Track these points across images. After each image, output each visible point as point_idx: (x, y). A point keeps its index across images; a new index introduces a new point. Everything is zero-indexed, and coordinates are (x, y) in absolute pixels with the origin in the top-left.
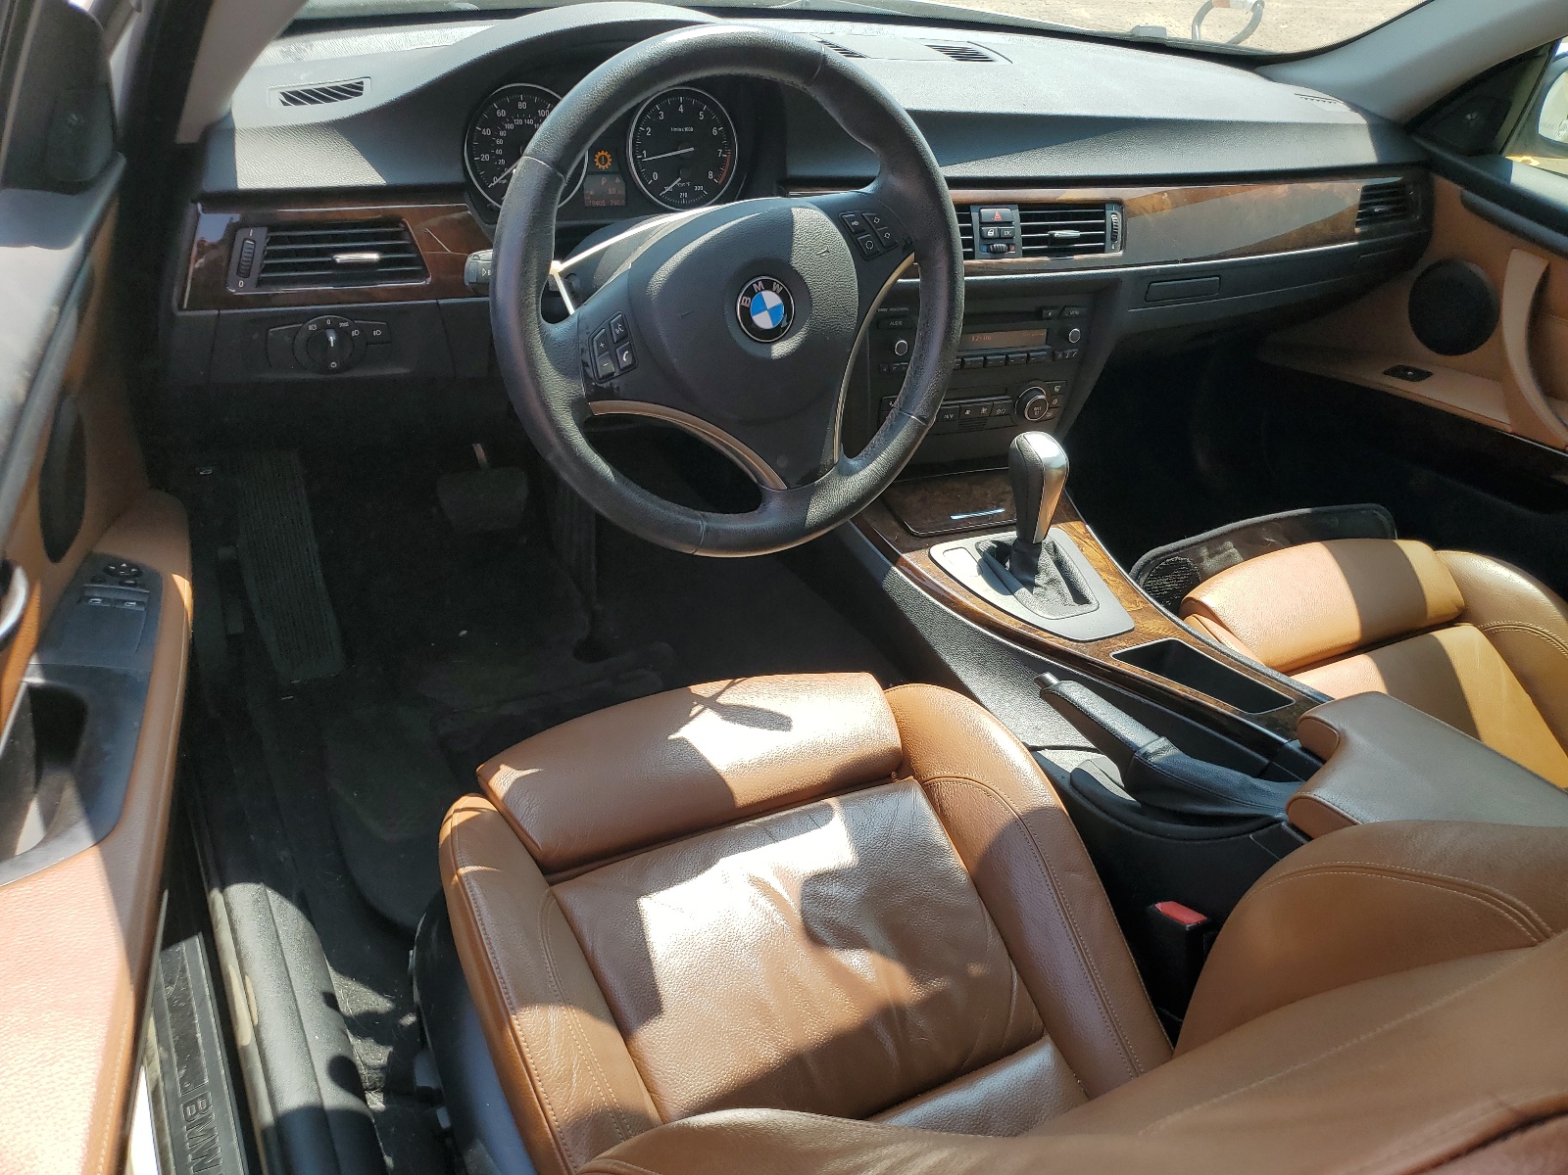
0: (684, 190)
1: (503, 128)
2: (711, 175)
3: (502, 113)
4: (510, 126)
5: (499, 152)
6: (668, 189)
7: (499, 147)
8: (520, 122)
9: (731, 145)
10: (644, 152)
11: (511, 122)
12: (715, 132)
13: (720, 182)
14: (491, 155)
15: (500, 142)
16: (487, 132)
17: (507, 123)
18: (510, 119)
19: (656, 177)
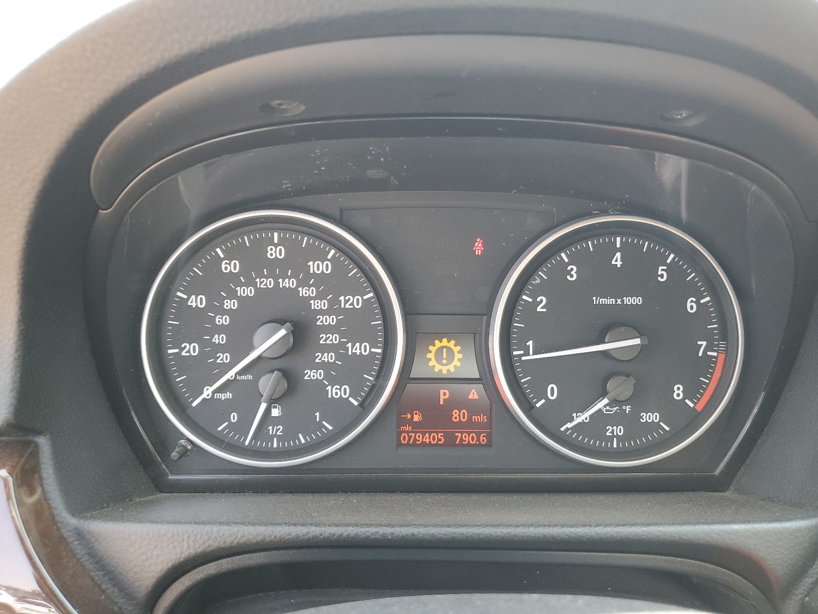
0: (615, 420)
1: (232, 295)
2: (678, 392)
3: (231, 267)
4: (247, 292)
5: (219, 339)
6: (583, 417)
7: (221, 329)
8: (269, 283)
9: (726, 333)
10: (530, 343)
11: (251, 283)
12: (691, 305)
13: (699, 407)
14: (203, 344)
15: (223, 320)
16: (197, 301)
17: (241, 285)
18: (246, 277)
19: (553, 391)
